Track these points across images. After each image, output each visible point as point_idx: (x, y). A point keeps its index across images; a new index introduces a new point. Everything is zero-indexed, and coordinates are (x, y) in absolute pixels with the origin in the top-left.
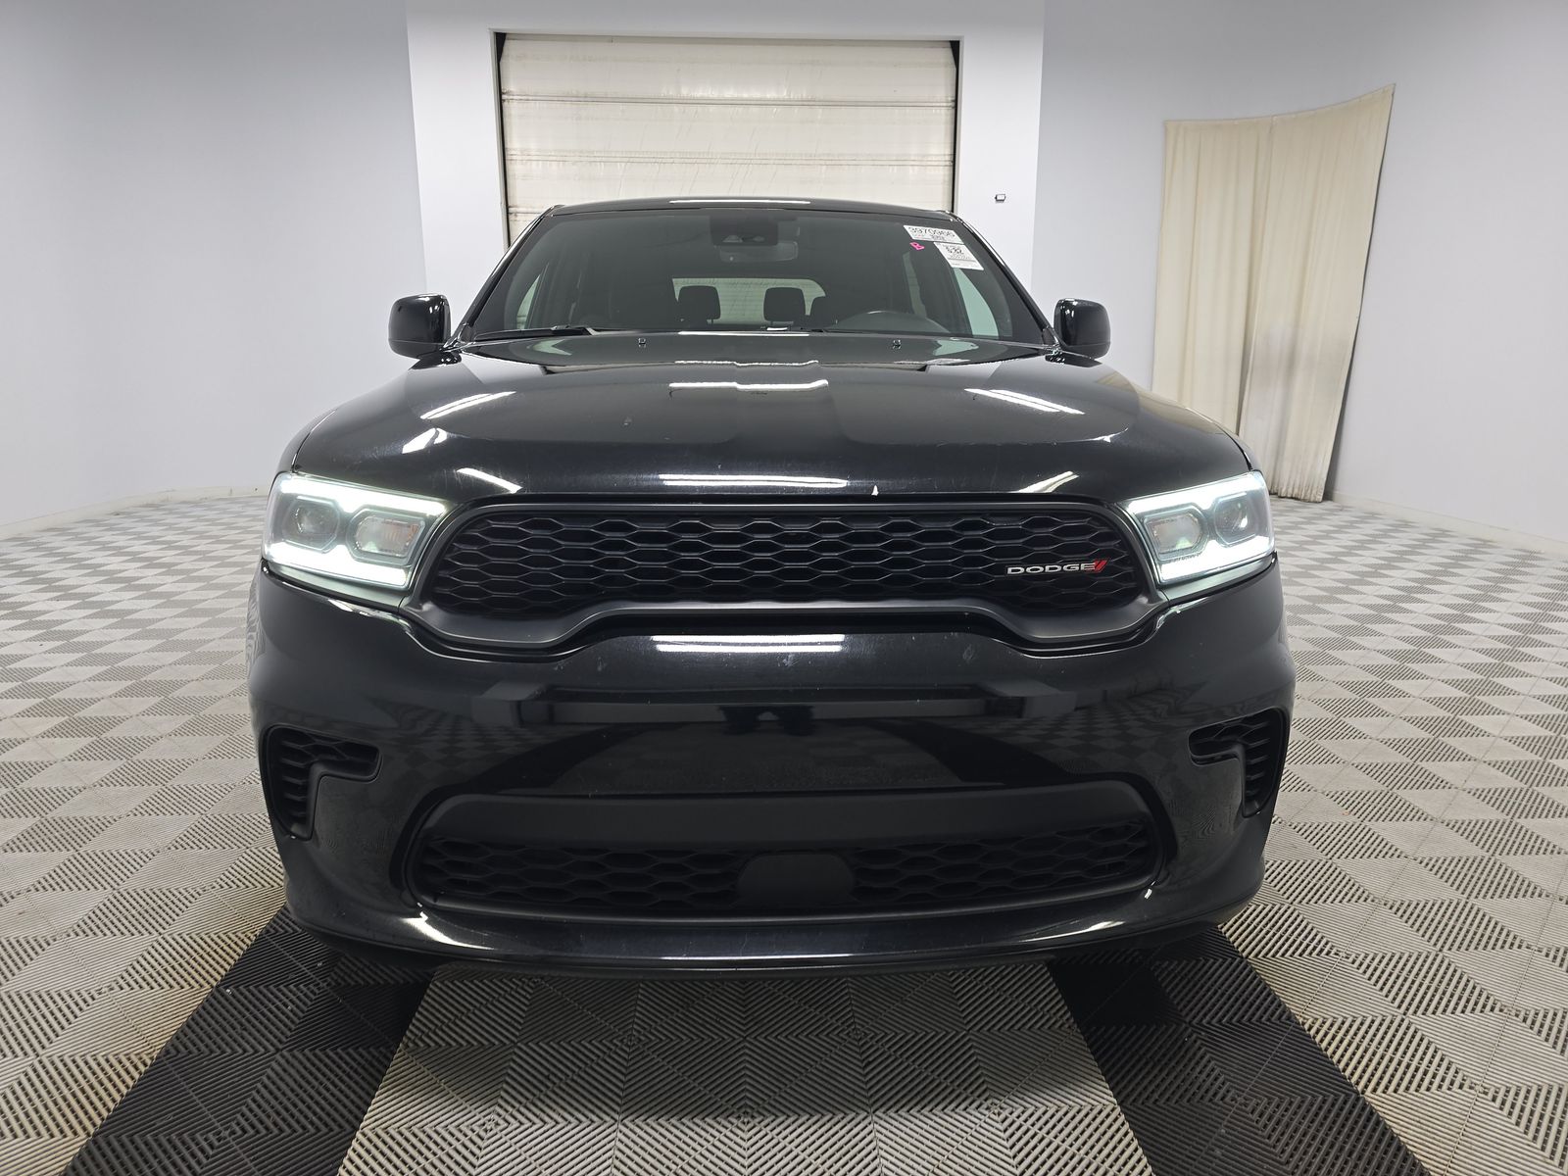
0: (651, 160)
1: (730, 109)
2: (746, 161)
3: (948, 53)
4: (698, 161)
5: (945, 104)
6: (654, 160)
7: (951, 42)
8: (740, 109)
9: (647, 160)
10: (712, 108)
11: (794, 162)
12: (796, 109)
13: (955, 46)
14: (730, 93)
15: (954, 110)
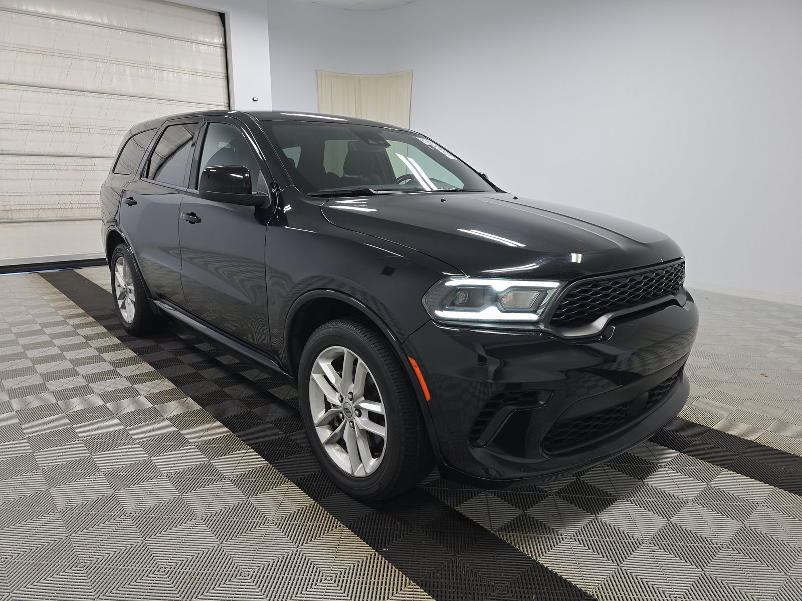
0: (37, 52)
1: (90, 28)
2: (104, 61)
3: (217, 20)
4: (71, 56)
5: (220, 46)
6: (39, 52)
7: (219, 13)
8: (98, 29)
9: (34, 52)
10: (78, 25)
11: (135, 65)
12: (134, 34)
13: (222, 16)
14: (88, 18)
15: (224, 50)
